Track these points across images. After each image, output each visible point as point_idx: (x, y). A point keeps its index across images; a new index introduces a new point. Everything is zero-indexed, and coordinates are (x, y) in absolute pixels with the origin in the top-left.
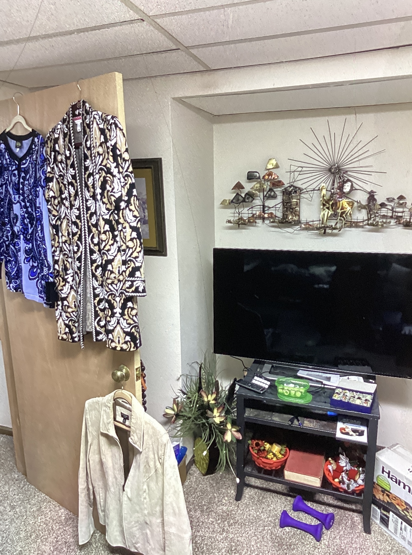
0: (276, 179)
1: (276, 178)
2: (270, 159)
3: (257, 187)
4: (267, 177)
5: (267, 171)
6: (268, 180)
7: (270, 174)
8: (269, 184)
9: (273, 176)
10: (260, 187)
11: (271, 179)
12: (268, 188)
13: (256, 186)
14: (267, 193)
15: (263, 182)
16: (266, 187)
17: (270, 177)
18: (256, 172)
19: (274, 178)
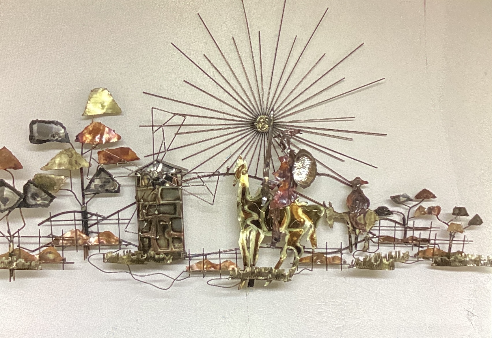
0: (114, 144)
1: (115, 140)
2: (95, 91)
3: (60, 165)
4: (88, 138)
5: (88, 123)
6: (93, 146)
7: (97, 130)
8: (95, 156)
9: (106, 137)
10: (70, 163)
11: (100, 143)
12: (95, 166)
13: (57, 161)
14: (92, 180)
15: (79, 151)
16: (86, 165)
17: (97, 139)
18: (57, 123)
19: (108, 141)
